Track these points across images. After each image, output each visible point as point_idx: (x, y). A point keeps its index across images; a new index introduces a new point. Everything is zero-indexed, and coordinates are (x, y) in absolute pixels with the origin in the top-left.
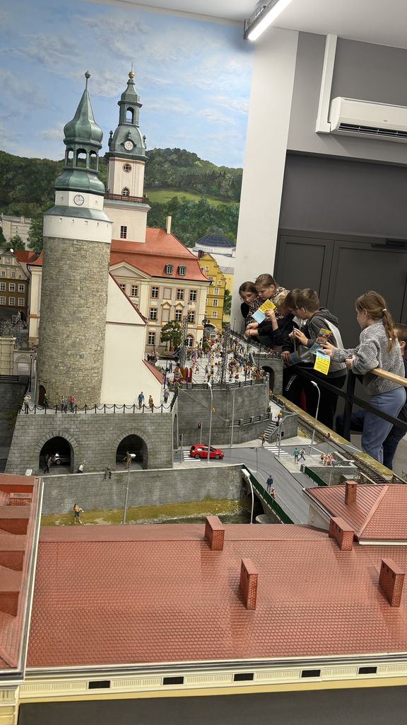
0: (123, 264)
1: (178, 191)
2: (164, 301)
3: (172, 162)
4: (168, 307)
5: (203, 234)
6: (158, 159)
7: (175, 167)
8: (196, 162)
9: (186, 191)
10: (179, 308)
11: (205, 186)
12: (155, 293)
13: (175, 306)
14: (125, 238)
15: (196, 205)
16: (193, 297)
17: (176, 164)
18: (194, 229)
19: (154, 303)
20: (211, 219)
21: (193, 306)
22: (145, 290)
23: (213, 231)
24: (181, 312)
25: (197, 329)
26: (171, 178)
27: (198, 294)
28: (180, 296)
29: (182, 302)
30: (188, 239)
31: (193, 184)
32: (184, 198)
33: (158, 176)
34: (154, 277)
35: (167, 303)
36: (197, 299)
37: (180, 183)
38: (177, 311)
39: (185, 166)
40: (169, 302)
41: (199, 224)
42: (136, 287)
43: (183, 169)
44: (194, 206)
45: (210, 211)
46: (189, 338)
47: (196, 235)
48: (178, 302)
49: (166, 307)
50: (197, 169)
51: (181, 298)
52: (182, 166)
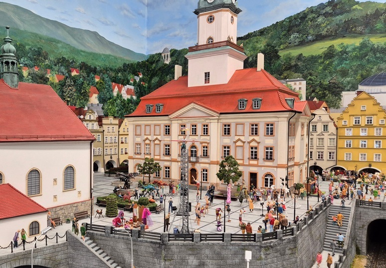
0: (192, 105)
1: (334, 39)
2: (237, 138)
3: (326, 15)
4: (242, 144)
5: (368, 75)
6: (310, 16)
7: (330, 18)
8: (354, 7)
9: (344, 37)
10: (254, 144)
11: (366, 27)
12: (227, 131)
13: (249, 143)
14: (209, 83)
15: (358, 48)
16: (270, 131)
17: (331, 15)
18: (356, 72)
19: (227, 141)
20: (377, 58)
21: (269, 141)
22: (215, 128)
23: (381, 70)
24: (256, 148)
25: (277, 167)
26: (326, 29)
27: (275, 127)
28: (255, 131)
29: (256, 138)
30: (349, 83)
31: (352, 28)
32: (342, 44)
33: (311, 31)
34: (221, 114)
35: (239, 140)
36: (275, 133)
37: (336, 31)
38: (252, 148)
39: (341, 14)
40: (242, 138)
41: (362, 67)
42: (207, 126)
43: (339, 18)
44: (354, 49)
45: (374, 50)
46: (269, 178)
47: (359, 77)
48: (251, 138)
49: (239, 143)
50: (356, 12)
51: (256, 134)
52: (338, 15)
